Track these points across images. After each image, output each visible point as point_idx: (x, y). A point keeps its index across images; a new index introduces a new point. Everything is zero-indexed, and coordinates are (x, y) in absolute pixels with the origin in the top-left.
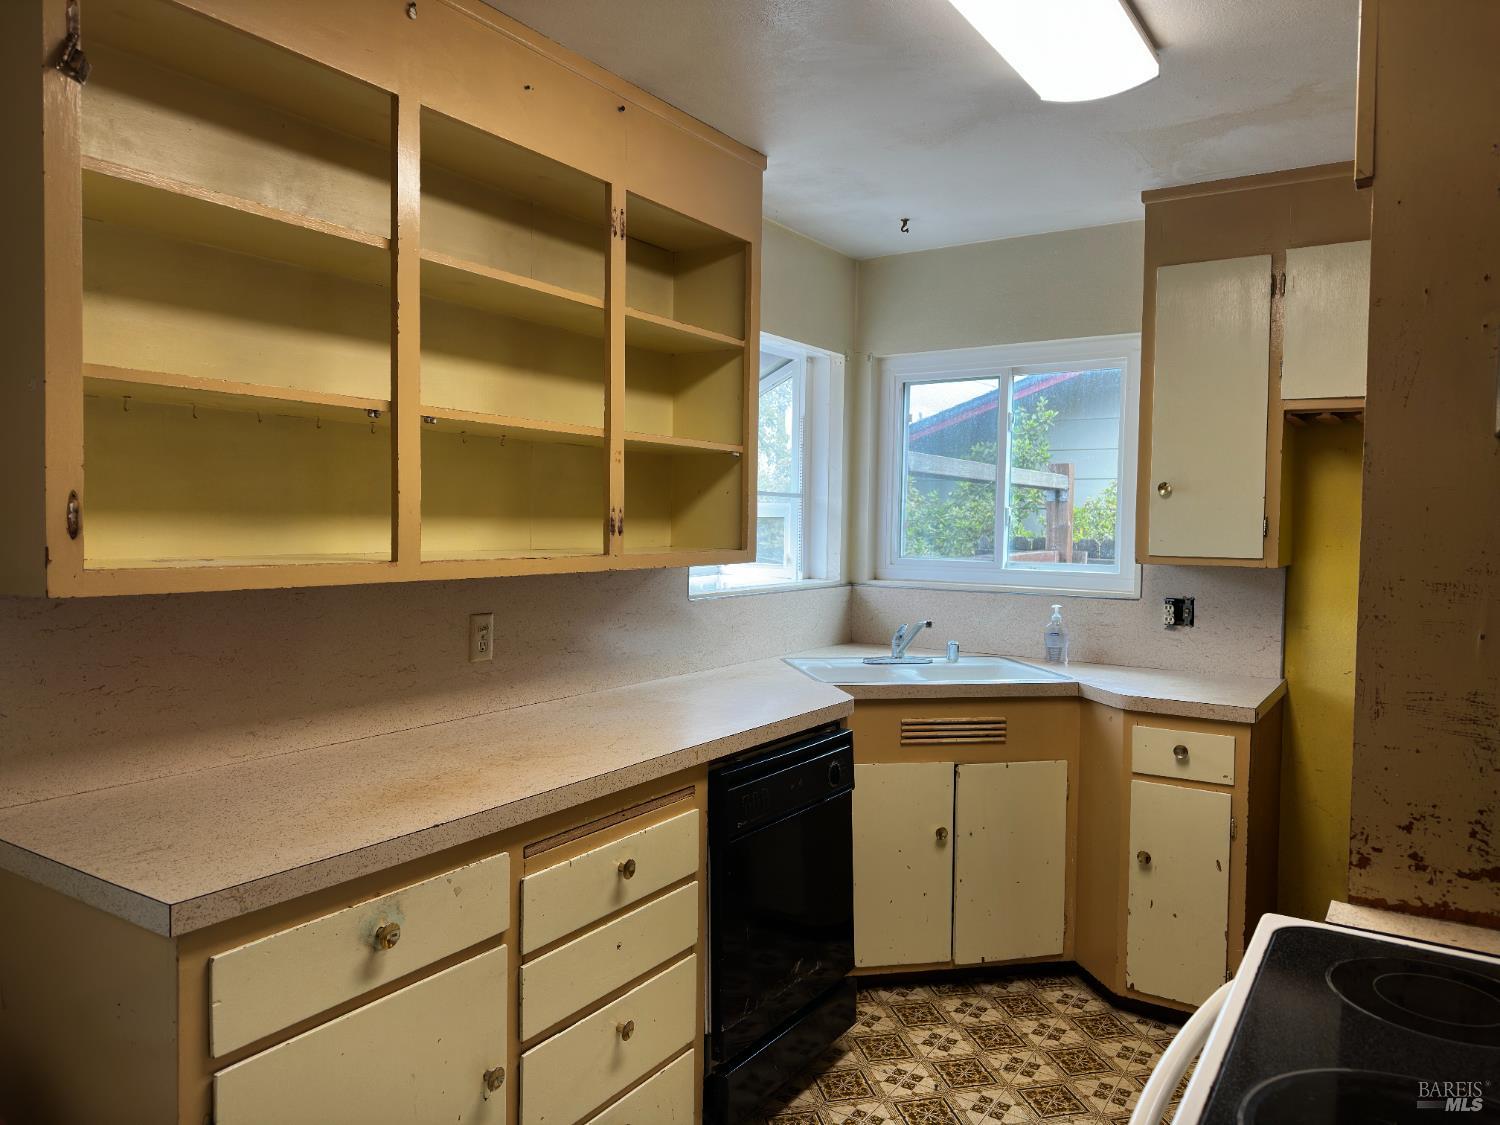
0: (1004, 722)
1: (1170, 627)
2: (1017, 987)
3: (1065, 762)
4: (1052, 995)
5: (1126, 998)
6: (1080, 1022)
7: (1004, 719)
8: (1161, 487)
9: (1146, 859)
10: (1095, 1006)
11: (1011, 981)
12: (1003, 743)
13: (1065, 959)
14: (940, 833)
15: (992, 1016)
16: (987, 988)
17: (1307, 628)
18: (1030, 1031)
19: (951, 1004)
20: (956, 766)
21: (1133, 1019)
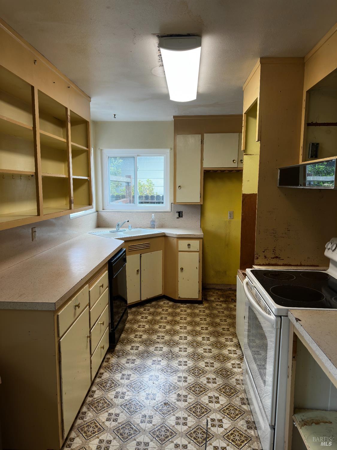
0: (150, 243)
1: (177, 218)
2: (154, 303)
3: (162, 250)
4: (162, 303)
5: (178, 300)
6: (170, 307)
7: (150, 242)
8: (179, 187)
9: (182, 269)
10: (171, 303)
11: (152, 302)
12: (150, 248)
13: (163, 295)
14: (138, 271)
15: (152, 310)
16: (147, 305)
17: (205, 216)
18: (161, 311)
19: (142, 310)
20: (141, 255)
21: (180, 304)
